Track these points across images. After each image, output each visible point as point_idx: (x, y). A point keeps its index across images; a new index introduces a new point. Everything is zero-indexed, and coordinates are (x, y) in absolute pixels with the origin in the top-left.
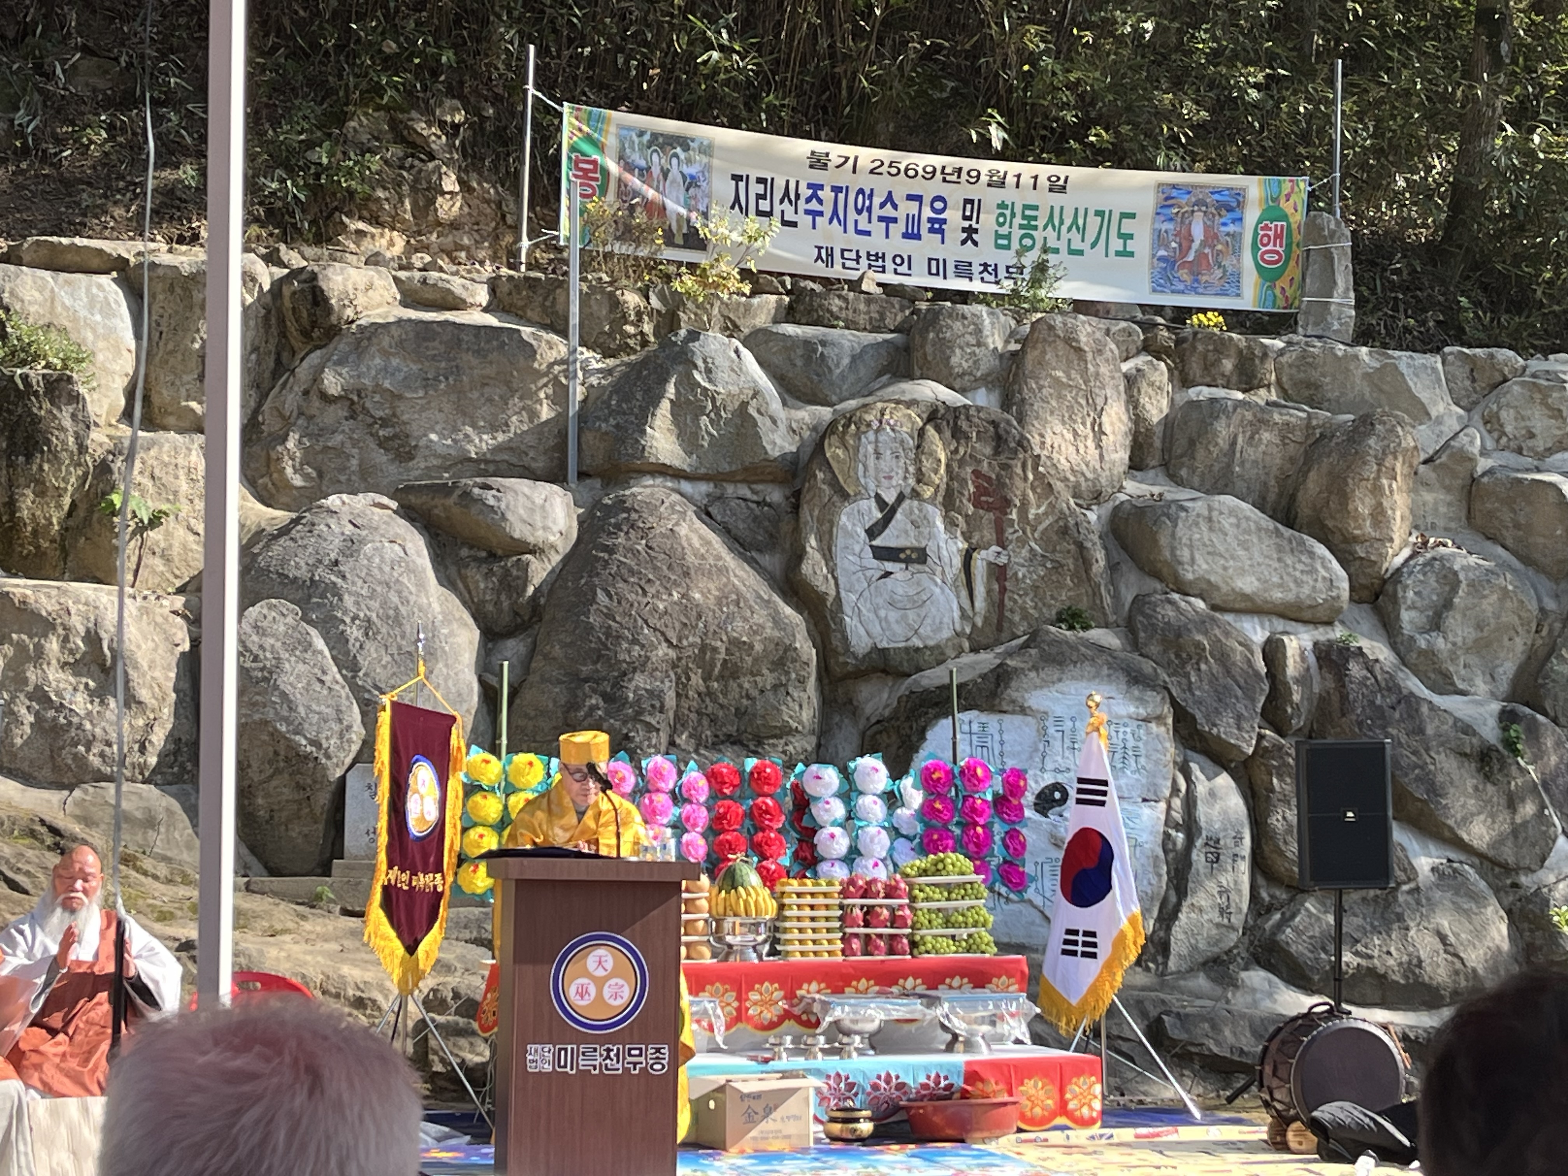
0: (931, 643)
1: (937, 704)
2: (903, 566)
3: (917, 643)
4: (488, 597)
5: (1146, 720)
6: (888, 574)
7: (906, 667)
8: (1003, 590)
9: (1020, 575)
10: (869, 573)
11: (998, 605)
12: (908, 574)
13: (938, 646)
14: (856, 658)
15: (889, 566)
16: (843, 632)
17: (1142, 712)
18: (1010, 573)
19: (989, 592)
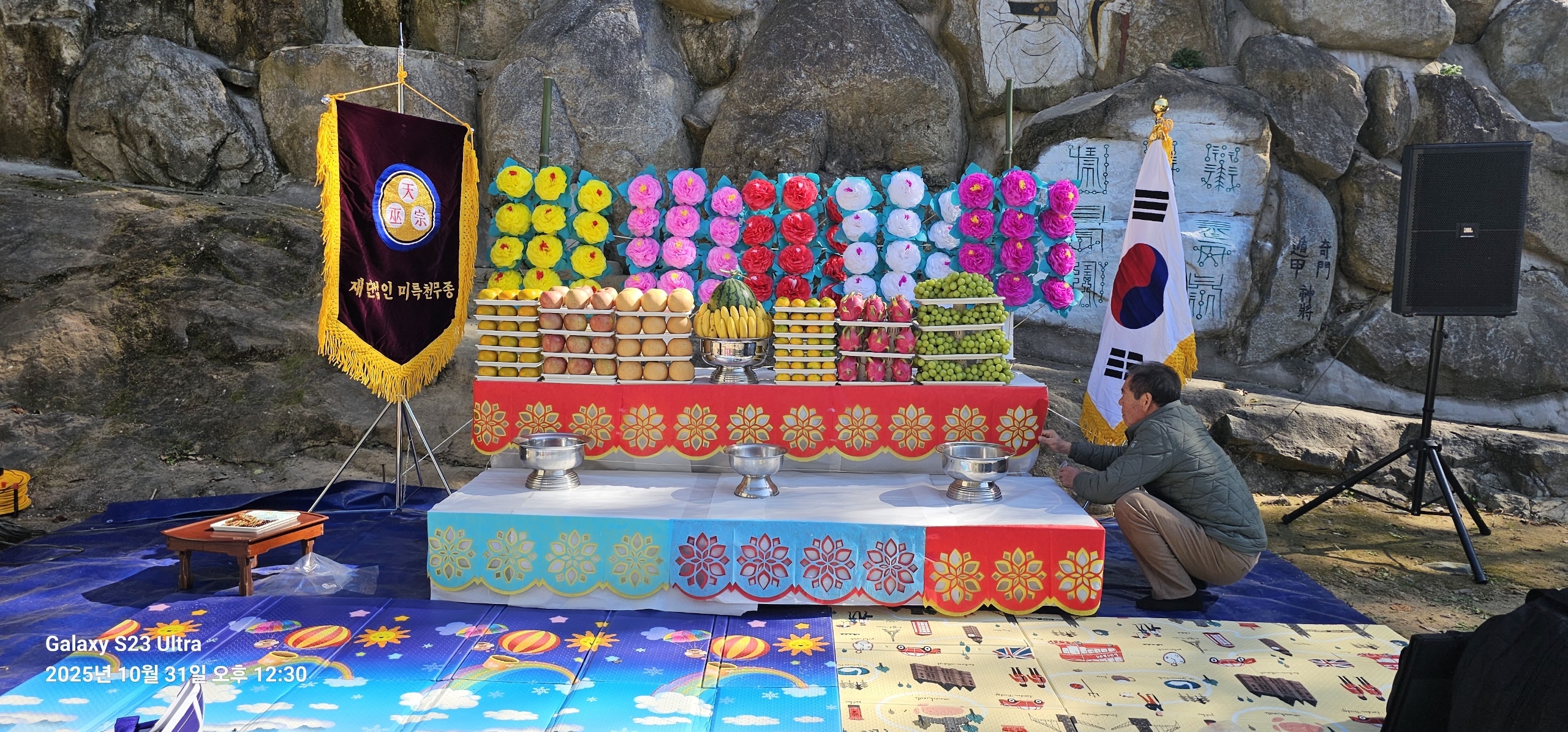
0: (1057, 84)
1: (1051, 133)
2: (1036, 18)
3: (1044, 83)
4: (699, 56)
5: (1244, 143)
6: (1022, 26)
7: (1034, 105)
8: (1125, 36)
9: (1141, 23)
10: (1006, 26)
11: (1120, 51)
12: (1040, 25)
13: (1063, 86)
14: (992, 99)
15: (1024, 19)
16: (983, 78)
17: (1241, 136)
18: (1132, 21)
19: (1112, 39)
